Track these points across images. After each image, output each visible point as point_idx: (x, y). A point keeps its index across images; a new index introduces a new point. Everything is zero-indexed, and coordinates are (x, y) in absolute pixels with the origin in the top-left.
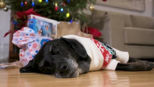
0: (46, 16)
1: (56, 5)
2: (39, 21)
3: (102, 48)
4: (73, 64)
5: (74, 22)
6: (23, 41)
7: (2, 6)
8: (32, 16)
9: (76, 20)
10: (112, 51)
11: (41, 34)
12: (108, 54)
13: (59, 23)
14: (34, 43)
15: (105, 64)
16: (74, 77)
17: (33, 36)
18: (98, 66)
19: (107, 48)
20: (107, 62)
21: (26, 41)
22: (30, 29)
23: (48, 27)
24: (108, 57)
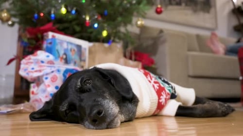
0: (73, 34)
1: (88, 18)
2: (62, 42)
4: (112, 107)
5: (113, 44)
6: (36, 71)
7: (5, 19)
8: (50, 34)
9: (117, 40)
10: (170, 87)
11: (63, 61)
12: (164, 91)
13: (91, 44)
14: (53, 74)
15: (160, 107)
16: (113, 128)
17: (51, 64)
18: (150, 110)
20: (163, 104)
21: (40, 71)
22: (47, 54)
23: (74, 50)
24: (165, 96)
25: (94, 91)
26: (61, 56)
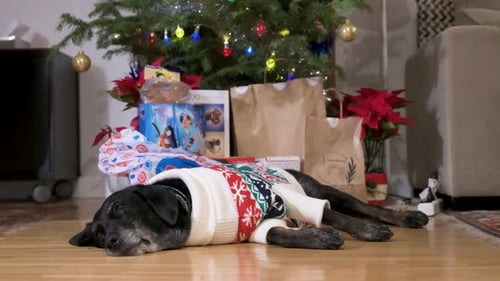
1: (226, 41)
3: (242, 193)
6: (118, 165)
14: (141, 169)
19: (255, 195)
21: (125, 164)
22: (137, 133)
24: (251, 214)
25: (124, 218)
26: (162, 133)
